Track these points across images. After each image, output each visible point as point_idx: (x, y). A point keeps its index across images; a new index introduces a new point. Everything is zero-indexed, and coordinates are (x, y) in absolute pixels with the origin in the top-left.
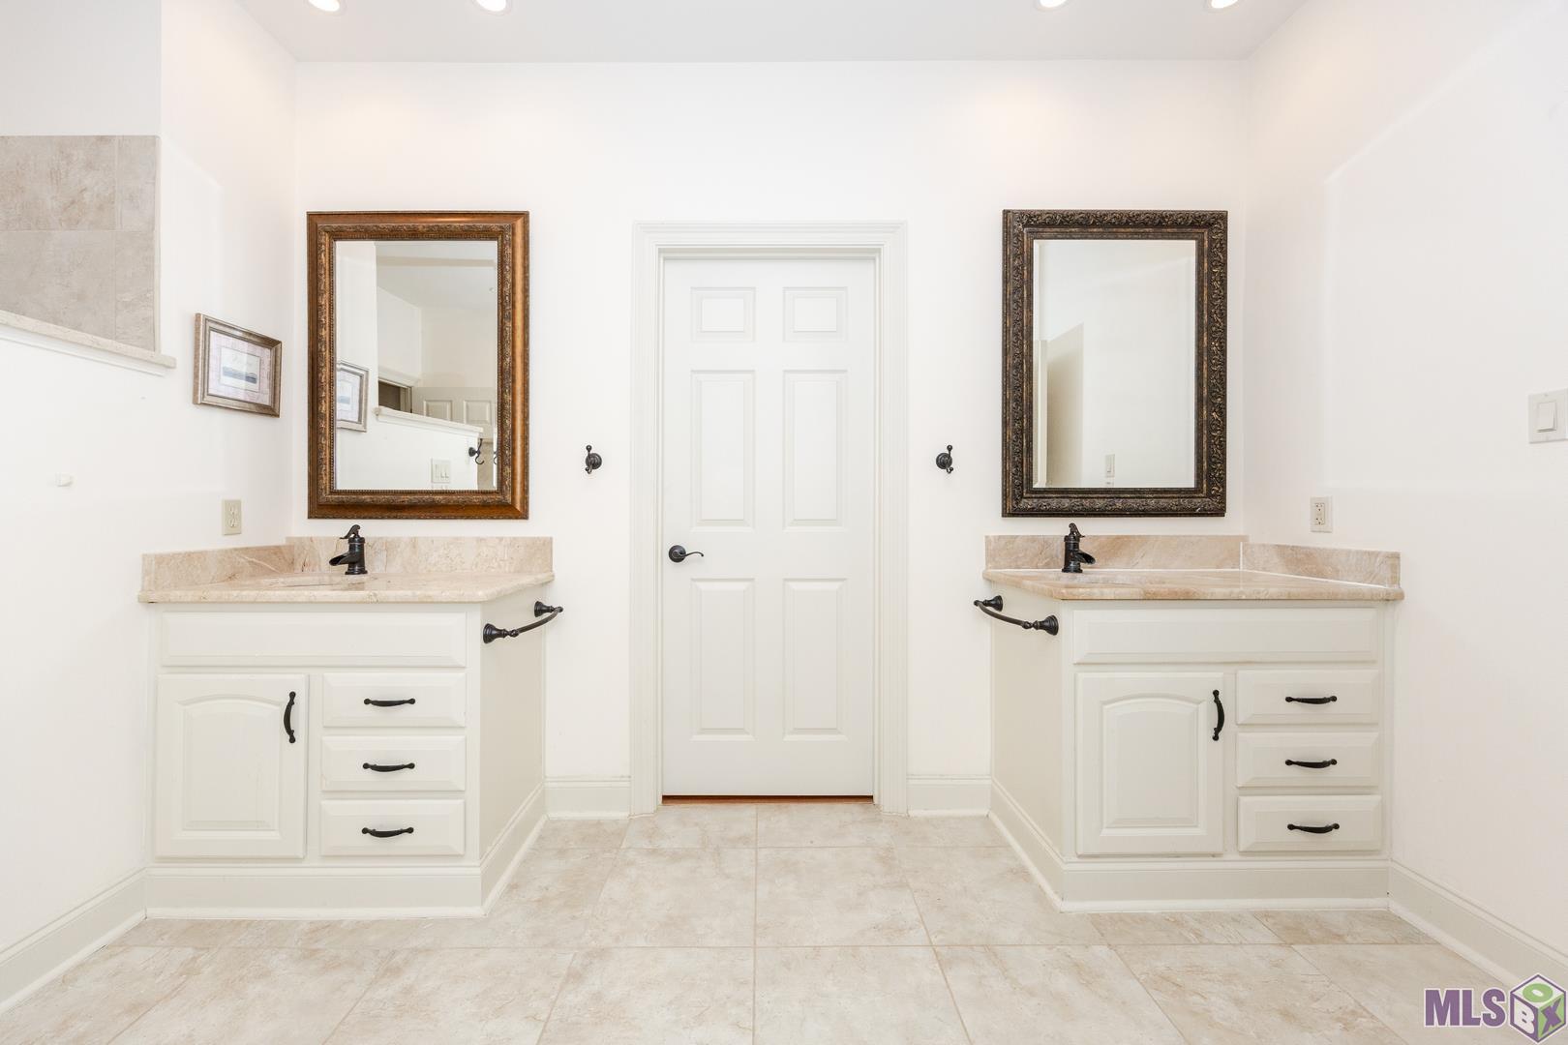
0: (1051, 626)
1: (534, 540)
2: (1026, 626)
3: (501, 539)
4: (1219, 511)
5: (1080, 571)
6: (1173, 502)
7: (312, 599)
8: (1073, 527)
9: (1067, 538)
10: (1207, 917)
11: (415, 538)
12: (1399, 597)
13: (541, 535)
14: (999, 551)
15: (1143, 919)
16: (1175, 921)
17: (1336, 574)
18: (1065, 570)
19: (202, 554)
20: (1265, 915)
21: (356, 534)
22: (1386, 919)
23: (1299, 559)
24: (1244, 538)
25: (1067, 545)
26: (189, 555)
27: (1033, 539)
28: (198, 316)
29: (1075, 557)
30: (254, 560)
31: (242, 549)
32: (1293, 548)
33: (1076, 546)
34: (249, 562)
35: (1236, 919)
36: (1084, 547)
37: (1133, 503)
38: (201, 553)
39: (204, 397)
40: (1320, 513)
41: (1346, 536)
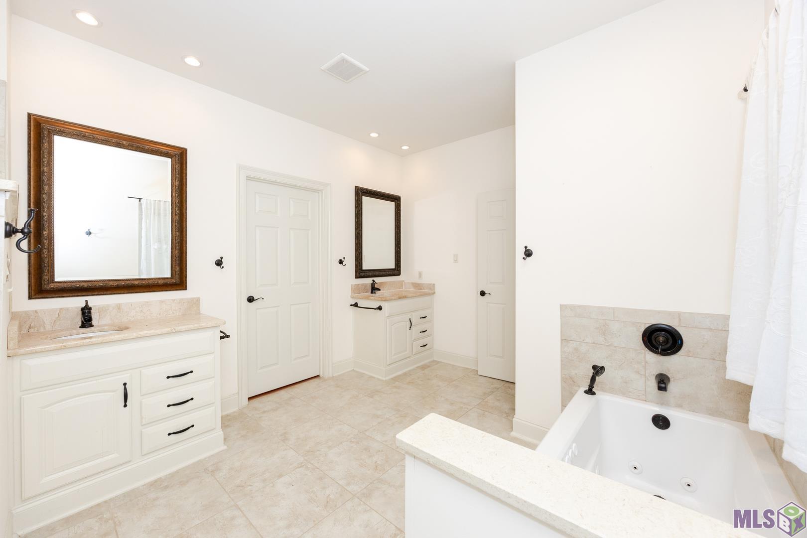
0: (380, 308)
1: (192, 299)
2: (375, 309)
3: (174, 300)
4: (399, 274)
5: (375, 293)
6: (391, 272)
7: (139, 336)
8: (373, 281)
9: (372, 284)
10: (409, 371)
11: (120, 304)
12: (434, 293)
13: (195, 296)
14: (356, 289)
15: (400, 376)
16: (405, 374)
17: (424, 289)
18: (372, 293)
20: (418, 367)
21: (87, 305)
22: (434, 361)
23: (417, 286)
24: (404, 281)
25: (372, 286)
27: (363, 285)
29: (374, 289)
32: (415, 283)
33: (374, 286)
35: (414, 369)
36: (376, 286)
37: (384, 273)
40: (420, 274)
41: (425, 280)
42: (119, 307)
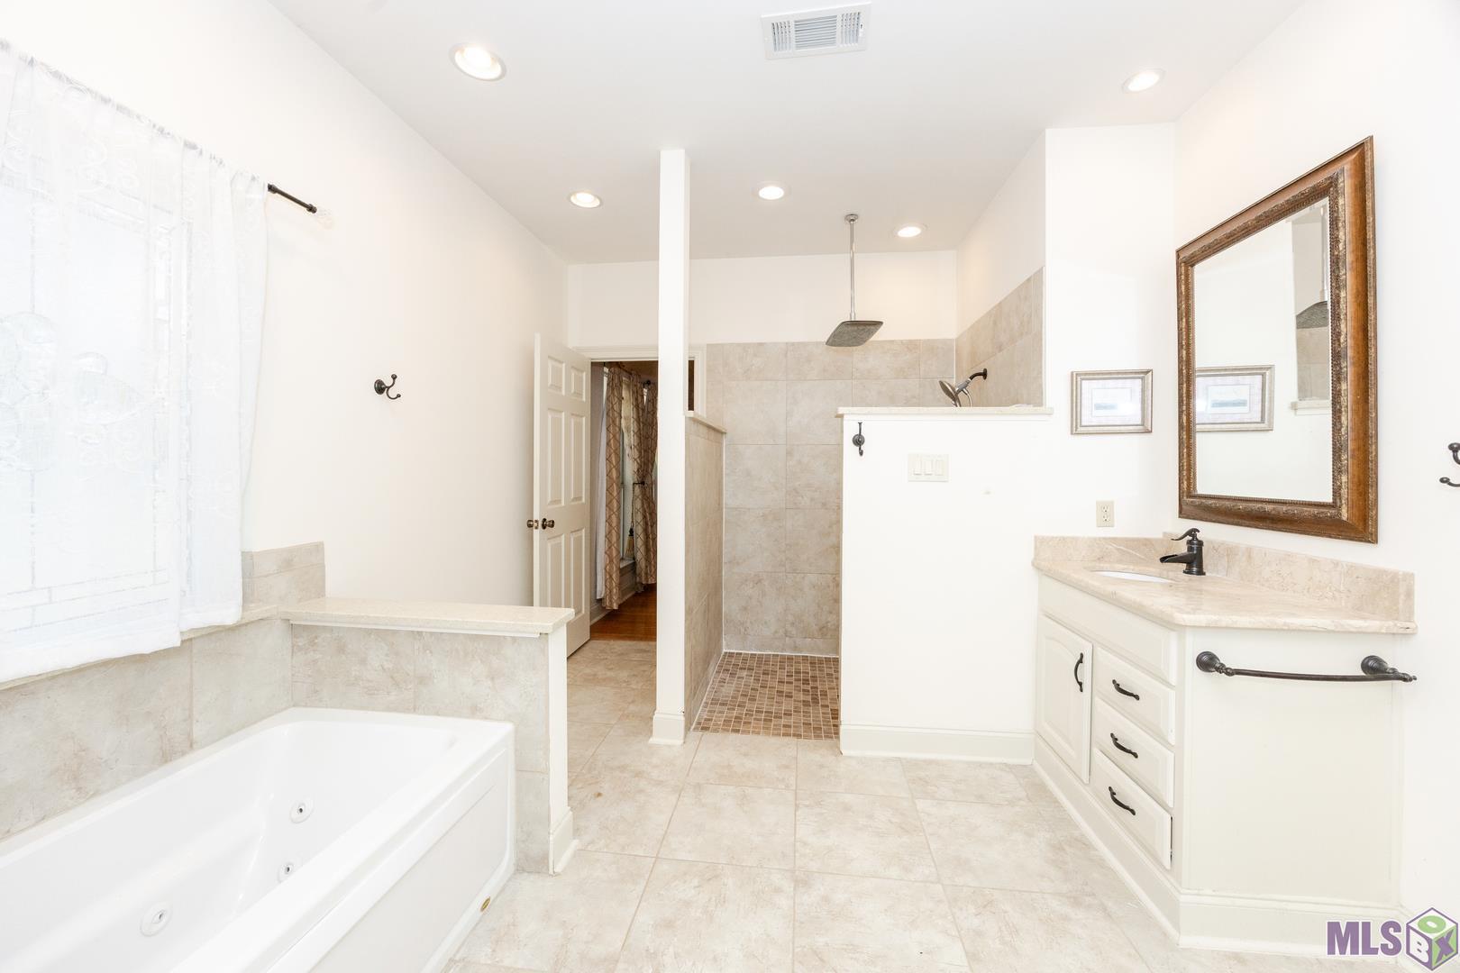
3: (1337, 564)
11: (1251, 548)
19: (1075, 539)
21: (1194, 536)
26: (1064, 539)
28: (1072, 373)
30: (1122, 548)
31: (1110, 538)
34: (1118, 549)
38: (1073, 538)
39: (1077, 428)
42: (1249, 552)
